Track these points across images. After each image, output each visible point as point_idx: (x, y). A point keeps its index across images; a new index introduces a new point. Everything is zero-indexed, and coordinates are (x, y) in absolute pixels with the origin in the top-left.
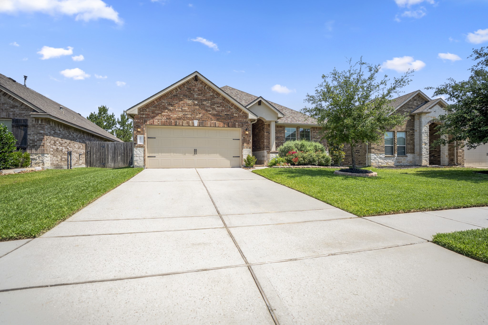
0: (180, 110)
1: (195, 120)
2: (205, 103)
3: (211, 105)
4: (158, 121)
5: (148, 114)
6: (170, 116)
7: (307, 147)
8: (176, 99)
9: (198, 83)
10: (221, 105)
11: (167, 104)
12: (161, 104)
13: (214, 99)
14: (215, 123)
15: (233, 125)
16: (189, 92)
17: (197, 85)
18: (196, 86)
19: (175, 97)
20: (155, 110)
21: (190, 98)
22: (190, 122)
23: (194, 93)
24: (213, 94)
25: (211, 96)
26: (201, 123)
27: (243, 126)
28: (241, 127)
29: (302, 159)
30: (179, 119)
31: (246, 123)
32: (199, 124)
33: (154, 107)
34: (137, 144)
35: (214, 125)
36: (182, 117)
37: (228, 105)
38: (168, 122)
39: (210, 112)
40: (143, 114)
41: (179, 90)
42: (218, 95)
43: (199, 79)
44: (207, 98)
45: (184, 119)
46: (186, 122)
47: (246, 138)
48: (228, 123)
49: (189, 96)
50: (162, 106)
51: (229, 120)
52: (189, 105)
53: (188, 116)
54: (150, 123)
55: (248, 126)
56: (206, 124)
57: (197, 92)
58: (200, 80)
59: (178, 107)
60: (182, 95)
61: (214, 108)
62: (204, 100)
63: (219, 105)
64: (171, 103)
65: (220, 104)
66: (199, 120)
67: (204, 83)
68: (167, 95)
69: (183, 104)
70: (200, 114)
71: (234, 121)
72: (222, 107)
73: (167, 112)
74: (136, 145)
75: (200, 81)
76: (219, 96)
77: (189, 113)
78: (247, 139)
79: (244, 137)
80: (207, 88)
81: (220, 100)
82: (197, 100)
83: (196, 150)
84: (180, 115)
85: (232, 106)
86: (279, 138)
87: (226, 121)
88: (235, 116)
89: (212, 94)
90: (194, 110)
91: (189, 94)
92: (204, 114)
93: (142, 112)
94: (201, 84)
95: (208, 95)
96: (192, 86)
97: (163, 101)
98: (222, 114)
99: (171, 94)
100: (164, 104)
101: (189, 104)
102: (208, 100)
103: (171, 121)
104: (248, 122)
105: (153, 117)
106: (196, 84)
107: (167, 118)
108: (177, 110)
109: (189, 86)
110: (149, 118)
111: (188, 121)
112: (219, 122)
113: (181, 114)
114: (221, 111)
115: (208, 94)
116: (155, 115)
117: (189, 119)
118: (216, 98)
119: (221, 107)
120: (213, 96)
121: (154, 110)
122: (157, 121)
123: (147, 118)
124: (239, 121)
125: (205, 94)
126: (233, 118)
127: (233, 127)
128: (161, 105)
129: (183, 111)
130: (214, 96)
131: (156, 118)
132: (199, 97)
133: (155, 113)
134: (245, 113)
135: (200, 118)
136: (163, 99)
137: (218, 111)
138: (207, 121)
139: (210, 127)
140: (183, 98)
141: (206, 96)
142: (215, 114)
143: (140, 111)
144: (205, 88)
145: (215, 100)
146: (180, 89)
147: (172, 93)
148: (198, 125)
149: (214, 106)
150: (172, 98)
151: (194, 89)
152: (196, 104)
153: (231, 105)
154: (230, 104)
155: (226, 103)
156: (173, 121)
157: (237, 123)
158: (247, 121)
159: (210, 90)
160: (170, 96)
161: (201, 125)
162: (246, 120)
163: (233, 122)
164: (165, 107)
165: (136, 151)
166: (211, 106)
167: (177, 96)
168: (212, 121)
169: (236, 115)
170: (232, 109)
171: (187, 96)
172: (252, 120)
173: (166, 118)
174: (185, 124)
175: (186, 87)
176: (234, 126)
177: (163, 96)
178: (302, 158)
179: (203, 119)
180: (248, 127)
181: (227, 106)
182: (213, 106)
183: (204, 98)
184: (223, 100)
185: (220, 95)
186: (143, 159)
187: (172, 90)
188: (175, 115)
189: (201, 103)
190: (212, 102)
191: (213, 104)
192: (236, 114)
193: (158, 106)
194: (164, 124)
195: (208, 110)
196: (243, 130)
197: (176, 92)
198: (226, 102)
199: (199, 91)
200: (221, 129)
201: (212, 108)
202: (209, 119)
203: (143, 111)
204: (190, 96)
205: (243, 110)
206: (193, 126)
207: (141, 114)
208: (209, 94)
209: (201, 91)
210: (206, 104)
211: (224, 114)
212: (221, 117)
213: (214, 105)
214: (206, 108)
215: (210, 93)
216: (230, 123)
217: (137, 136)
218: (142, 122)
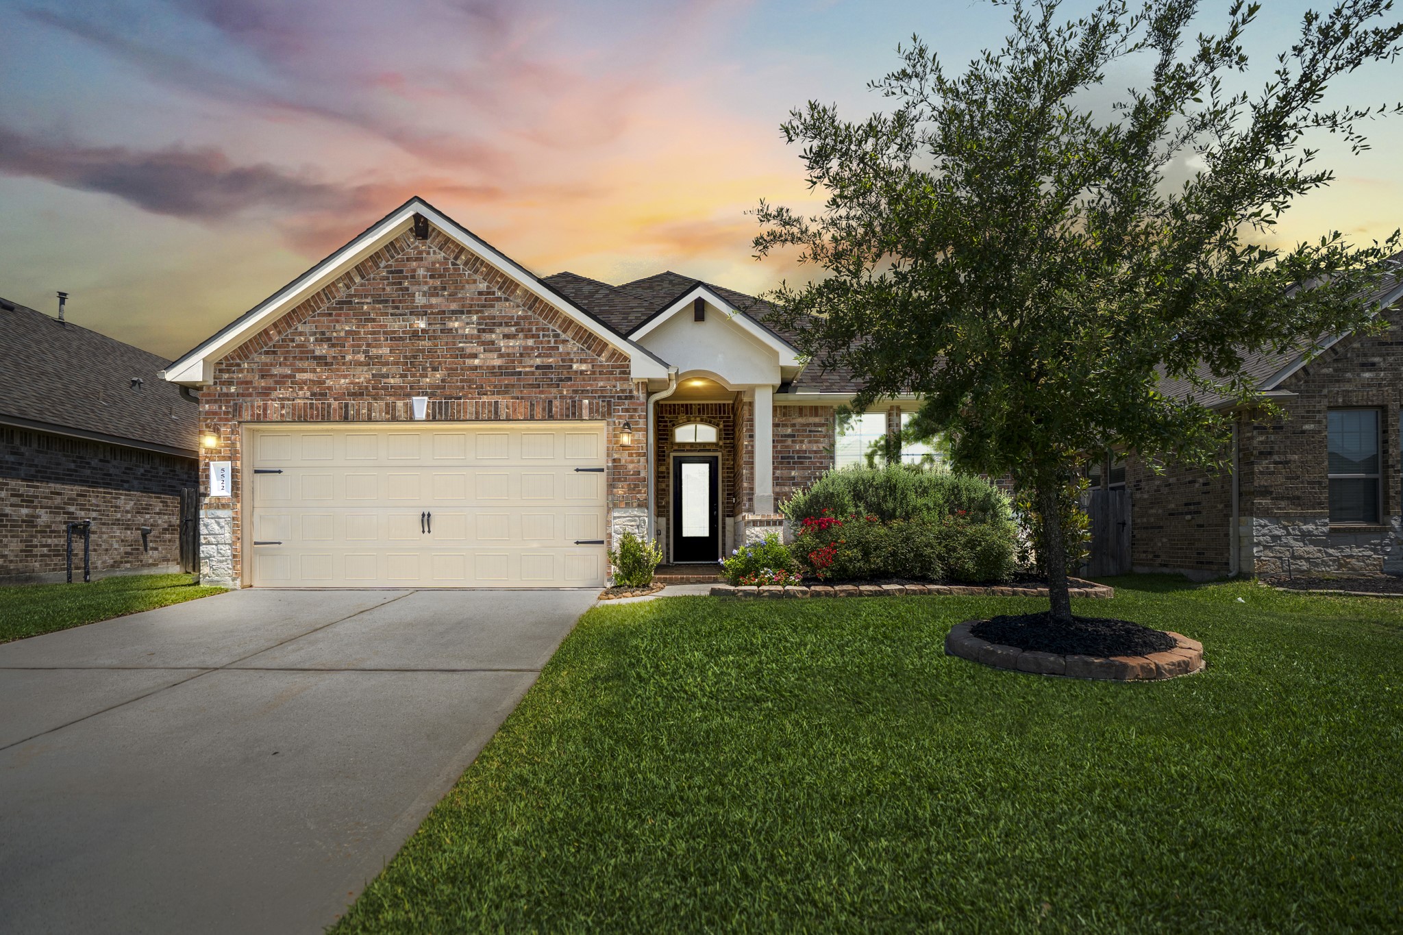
0: (362, 358)
1: (418, 395)
2: (456, 324)
3: (479, 331)
4: (283, 407)
5: (247, 383)
6: (324, 383)
8: (347, 315)
9: (430, 247)
10: (522, 328)
11: (312, 339)
12: (293, 341)
13: (493, 306)
14: (496, 403)
15: (568, 409)
16: (394, 284)
17: (424, 255)
18: (421, 259)
19: (341, 309)
20: (271, 365)
21: (397, 308)
22: (400, 404)
23: (413, 289)
24: (488, 287)
25: (480, 293)
26: (440, 409)
27: (609, 414)
28: (603, 415)
30: (359, 394)
31: (626, 398)
32: (434, 409)
33: (267, 353)
34: (209, 495)
35: (490, 411)
36: (367, 387)
37: (551, 326)
38: (317, 409)
39: (477, 362)
40: (230, 383)
41: (358, 280)
42: (508, 288)
43: (434, 229)
44: (463, 306)
45: (377, 394)
46: (382, 403)
47: (623, 462)
48: (550, 402)
49: (393, 302)
50: (298, 346)
51: (554, 390)
52: (394, 338)
53: (392, 381)
54: (252, 415)
55: (635, 410)
56: (459, 412)
57: (426, 283)
58: (439, 233)
59: (353, 346)
60: (368, 300)
61: (493, 343)
62: (454, 312)
63: (513, 329)
64: (327, 335)
65: (517, 324)
66: (431, 395)
67: (453, 242)
68: (316, 302)
69: (373, 333)
70: (435, 369)
71: (575, 392)
72: (526, 337)
73: (314, 371)
74: (207, 500)
75: (440, 238)
76: (513, 292)
77: (394, 369)
78: (631, 466)
79: (614, 460)
80: (466, 264)
81: (518, 306)
82: (425, 314)
83: (429, 515)
84: (362, 379)
85: (565, 331)
86: (805, 458)
87: (541, 392)
88: (576, 372)
89: (486, 284)
90: (415, 357)
91: (395, 294)
92: (451, 369)
93: (226, 376)
94: (441, 249)
95: (469, 292)
96: (408, 260)
97: (300, 329)
98: (524, 367)
99: (328, 299)
100: (303, 339)
101: (394, 332)
102: (469, 312)
103: (329, 405)
104: (635, 393)
105: (264, 393)
106: (420, 253)
107: (313, 394)
108: (349, 358)
109: (397, 260)
110: (250, 395)
111: (390, 400)
112: (513, 398)
113: (363, 376)
114: (521, 355)
115: (467, 286)
116: (270, 382)
117: (394, 395)
118: (499, 299)
119: (521, 335)
120: (488, 293)
121: (266, 364)
122: (276, 404)
123: (243, 395)
124: (596, 391)
125: (456, 288)
126: (570, 379)
127: (567, 416)
128: (291, 344)
129: (371, 361)
130: (494, 293)
131: (274, 394)
132: (434, 301)
133: (272, 375)
134: (621, 355)
135: (438, 387)
136: (300, 321)
137: (508, 355)
138: (465, 397)
139: (477, 419)
140: (374, 309)
141: (460, 295)
142: (494, 367)
143: (221, 371)
144: (458, 262)
145: (498, 310)
146: (363, 277)
147: (331, 292)
148: (428, 415)
149: (494, 336)
150: (330, 315)
151: (414, 271)
152: (423, 331)
153: (560, 327)
154: (559, 322)
155: (541, 319)
156: (335, 404)
157: (586, 402)
158: (631, 391)
159: (476, 271)
160: (324, 307)
161: (440, 413)
162: (625, 387)
163: (571, 398)
164: (307, 352)
165: (207, 520)
166: (479, 337)
167: (350, 302)
168: (485, 399)
169: (584, 367)
170: (565, 342)
171: (387, 301)
172: (650, 387)
173: (308, 394)
174: (380, 415)
175: (383, 264)
176: (574, 414)
177: (298, 307)
179: (448, 392)
180: (631, 417)
181: (543, 330)
182: (487, 337)
183: (454, 306)
184: (530, 308)
185: (517, 285)
186: (229, 552)
187: (333, 283)
188: (343, 381)
189: (442, 327)
190: (483, 318)
191: (488, 326)
192: (582, 361)
193: (280, 347)
194: (302, 417)
195: (468, 351)
196: (611, 428)
197: (348, 287)
198: (540, 315)
199: (432, 277)
200: (528, 429)
201: (483, 343)
202: (470, 387)
203: (228, 371)
204: (400, 301)
205: (610, 346)
206: (411, 419)
207: (223, 383)
208: (472, 287)
209: (440, 276)
210: (461, 328)
211: (532, 366)
212: (519, 380)
213: (492, 331)
214: (461, 345)
215: (475, 282)
216: (556, 403)
217: (207, 465)
218: (226, 413)
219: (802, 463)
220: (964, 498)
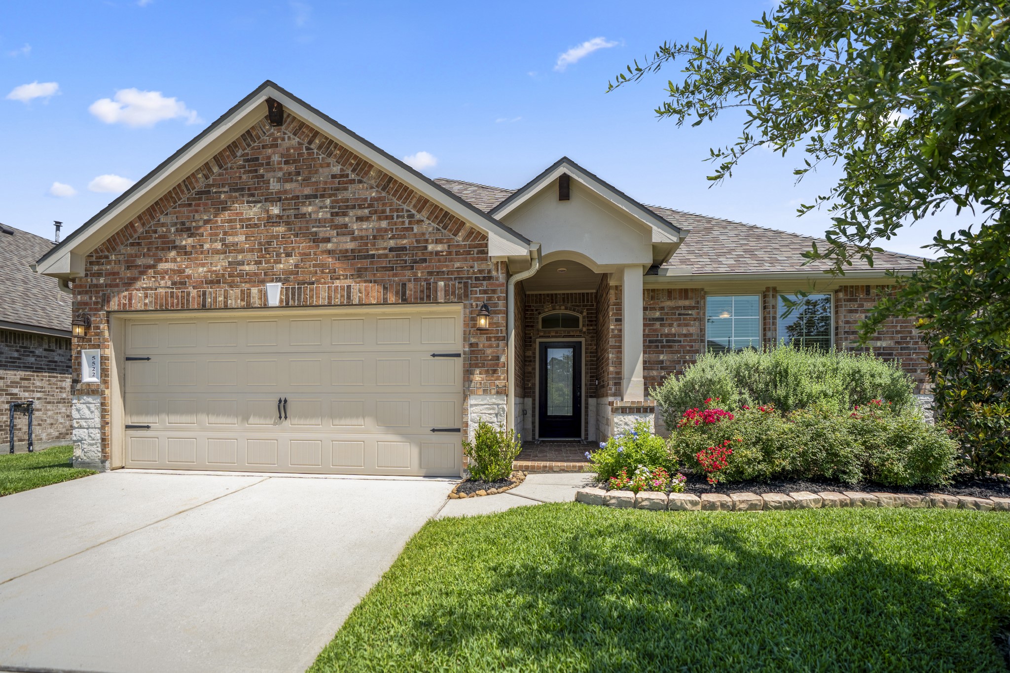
0: (218, 246)
1: (272, 281)
2: (310, 209)
3: (332, 214)
4: (146, 297)
5: (114, 274)
6: (184, 271)
7: (805, 382)
8: (206, 204)
9: (285, 133)
10: (375, 209)
11: (173, 230)
12: (155, 232)
13: (346, 189)
14: (349, 287)
15: (422, 291)
16: (250, 172)
17: (279, 141)
18: (276, 146)
19: (200, 199)
20: (136, 256)
21: (253, 195)
22: (254, 291)
23: (268, 176)
24: (342, 170)
25: (334, 177)
26: (293, 294)
27: (466, 296)
28: (460, 298)
29: (755, 453)
30: (215, 282)
31: (484, 279)
32: (287, 294)
33: (132, 244)
34: (81, 381)
35: (342, 296)
36: (223, 275)
37: (405, 207)
38: (177, 298)
39: (329, 246)
40: (99, 275)
41: (216, 169)
42: (362, 169)
43: (289, 115)
44: (317, 190)
45: (233, 281)
46: (238, 291)
47: (481, 346)
48: (404, 285)
49: (249, 189)
50: (160, 237)
51: (408, 273)
52: (249, 225)
53: (247, 268)
54: (119, 305)
55: (494, 291)
56: (312, 297)
57: (281, 169)
58: (294, 118)
59: (211, 235)
60: (226, 189)
61: (346, 226)
62: (307, 197)
63: (366, 211)
64: (187, 225)
65: (370, 206)
66: (285, 281)
67: (308, 127)
68: (177, 194)
69: (230, 221)
70: (288, 255)
71: (430, 273)
72: (380, 219)
73: (174, 260)
74: (79, 386)
75: (295, 124)
76: (367, 173)
77: (249, 256)
78: (489, 351)
79: (471, 345)
80: (320, 147)
81: (372, 188)
82: (280, 200)
83: (284, 401)
84: (219, 267)
85: (419, 211)
86: (674, 341)
87: (395, 275)
88: (431, 253)
89: (339, 167)
90: (269, 243)
91: (251, 182)
92: (305, 254)
93: (96, 268)
94: (295, 134)
95: (323, 176)
96: (264, 147)
97: (162, 220)
98: (377, 249)
99: (188, 190)
100: (164, 230)
101: (250, 219)
102: (322, 196)
103: (188, 294)
104: (494, 273)
105: (129, 283)
106: (275, 139)
107: (174, 283)
108: (207, 246)
109: (253, 149)
110: (117, 286)
111: (245, 286)
112: (366, 281)
113: (220, 264)
114: (375, 237)
115: (321, 170)
116: (135, 272)
117: (250, 282)
118: (352, 182)
119: (374, 217)
120: (342, 176)
121: (131, 256)
122: (140, 294)
123: (111, 286)
124: (452, 272)
125: (310, 172)
126: (425, 261)
127: (422, 299)
128: (154, 235)
129: (228, 248)
130: (347, 176)
131: (139, 284)
132: (288, 186)
133: (136, 266)
134: (479, 233)
135: (292, 273)
136: (162, 212)
137: (361, 238)
138: (318, 281)
139: (330, 305)
140: (231, 197)
141: (313, 180)
142: (347, 251)
143: (91, 263)
144: (312, 146)
145: (350, 193)
146: (220, 167)
147: (191, 183)
148: (281, 301)
149: (347, 219)
150: (190, 205)
151: (269, 157)
152: (278, 216)
153: (415, 206)
154: (414, 202)
155: (395, 200)
156: (194, 293)
157: (441, 284)
158: (489, 271)
159: (330, 155)
160: (184, 198)
161: (293, 299)
162: (484, 267)
163: (426, 280)
164: (168, 242)
165: (79, 406)
166: (332, 221)
167: (208, 192)
168: (337, 283)
169: (439, 248)
170: (420, 222)
171: (242, 189)
172: (509, 266)
173: (169, 283)
174: (236, 302)
175: (239, 154)
176: (428, 297)
177: (161, 199)
178: (754, 444)
179: (301, 277)
180: (490, 299)
181: (397, 210)
182: (340, 220)
183: (307, 191)
184: (384, 189)
185: (371, 166)
186: (98, 436)
187: (193, 174)
188: (201, 269)
189: (296, 212)
190: (337, 201)
191: (339, 210)
192: (438, 241)
193: (144, 238)
194: (164, 307)
195: (321, 235)
196: (468, 311)
197: (207, 177)
198: (394, 195)
199: (286, 163)
200: (384, 314)
201: (336, 227)
202: (323, 272)
203: (98, 263)
204: (256, 189)
205: (468, 225)
206: (265, 307)
207: (93, 275)
208: (326, 170)
209: (295, 161)
210: (314, 212)
211: (385, 249)
212: (372, 263)
213: (345, 214)
214: (314, 229)
215: (328, 165)
216: (410, 286)
217: (79, 353)
218: (96, 303)
219: (670, 347)
220: (867, 385)
